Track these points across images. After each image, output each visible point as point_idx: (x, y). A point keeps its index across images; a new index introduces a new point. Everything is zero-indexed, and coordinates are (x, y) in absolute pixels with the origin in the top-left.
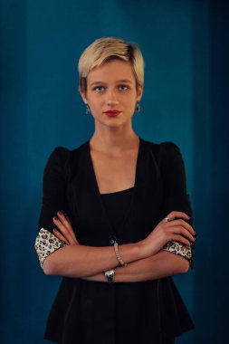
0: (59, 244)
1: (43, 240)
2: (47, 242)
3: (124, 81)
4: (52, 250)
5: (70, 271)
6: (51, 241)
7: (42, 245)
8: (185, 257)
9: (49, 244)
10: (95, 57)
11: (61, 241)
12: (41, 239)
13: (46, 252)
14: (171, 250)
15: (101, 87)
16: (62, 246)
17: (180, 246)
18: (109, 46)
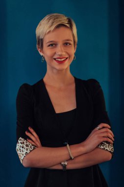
0: (32, 147)
1: (22, 145)
2: (25, 146)
3: (68, 40)
4: (28, 152)
5: (41, 164)
6: (27, 146)
7: (21, 149)
8: (110, 152)
9: (26, 148)
10: (48, 25)
11: (33, 145)
12: (20, 144)
13: (24, 153)
14: (102, 147)
15: (53, 45)
16: (34, 149)
17: (107, 145)
18: (57, 18)
